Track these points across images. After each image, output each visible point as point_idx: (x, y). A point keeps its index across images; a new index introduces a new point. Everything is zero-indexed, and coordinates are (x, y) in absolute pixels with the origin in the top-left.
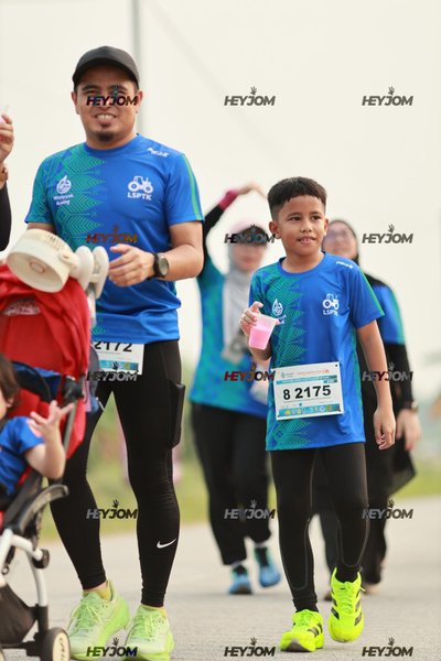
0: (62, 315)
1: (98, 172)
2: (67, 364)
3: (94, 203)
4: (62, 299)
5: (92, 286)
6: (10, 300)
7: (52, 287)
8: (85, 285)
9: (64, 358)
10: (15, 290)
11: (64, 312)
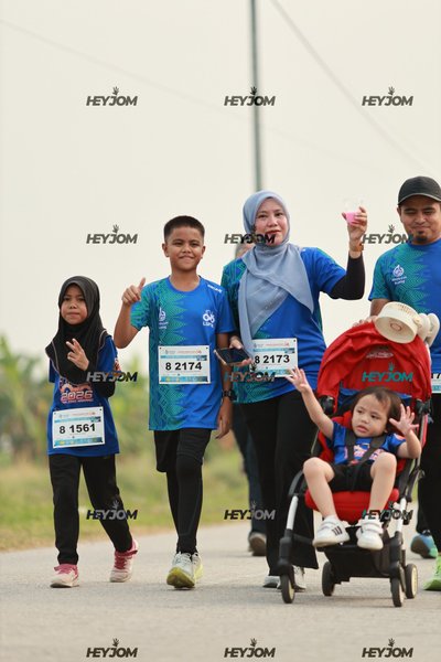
0: (411, 358)
1: (421, 260)
2: (418, 391)
3: (421, 281)
4: (410, 348)
5: (427, 339)
6: (372, 348)
7: (405, 339)
8: (423, 338)
9: (414, 387)
10: (376, 342)
11: (412, 356)
